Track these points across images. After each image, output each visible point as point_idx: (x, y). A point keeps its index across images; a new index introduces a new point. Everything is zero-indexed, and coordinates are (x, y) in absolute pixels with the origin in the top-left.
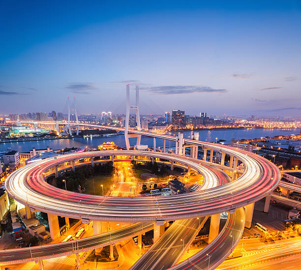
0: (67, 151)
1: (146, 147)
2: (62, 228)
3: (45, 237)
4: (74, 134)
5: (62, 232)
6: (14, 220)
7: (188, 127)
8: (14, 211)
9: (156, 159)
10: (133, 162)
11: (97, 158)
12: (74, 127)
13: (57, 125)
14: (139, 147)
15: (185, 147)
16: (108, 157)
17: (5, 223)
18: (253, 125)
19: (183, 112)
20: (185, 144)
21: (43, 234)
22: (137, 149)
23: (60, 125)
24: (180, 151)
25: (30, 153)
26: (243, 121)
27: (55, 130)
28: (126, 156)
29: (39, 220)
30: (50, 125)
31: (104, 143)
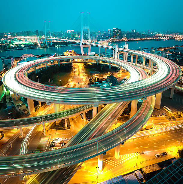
0: (43, 56)
1: (94, 53)
2: (36, 107)
3: (25, 112)
4: (49, 45)
5: (36, 110)
6: (8, 101)
7: (123, 39)
8: (8, 95)
9: (100, 61)
10: (85, 63)
11: (62, 61)
12: (49, 40)
13: (39, 39)
14: (89, 53)
15: (119, 53)
16: (69, 60)
17: (3, 102)
18: (168, 37)
19: (120, 30)
20: (119, 51)
21: (25, 110)
22: (88, 55)
23: (40, 39)
24: (116, 56)
25: (20, 57)
26: (161, 34)
27: (37, 42)
28: (80, 60)
29: (23, 101)
30: (35, 39)
31: (67, 51)
